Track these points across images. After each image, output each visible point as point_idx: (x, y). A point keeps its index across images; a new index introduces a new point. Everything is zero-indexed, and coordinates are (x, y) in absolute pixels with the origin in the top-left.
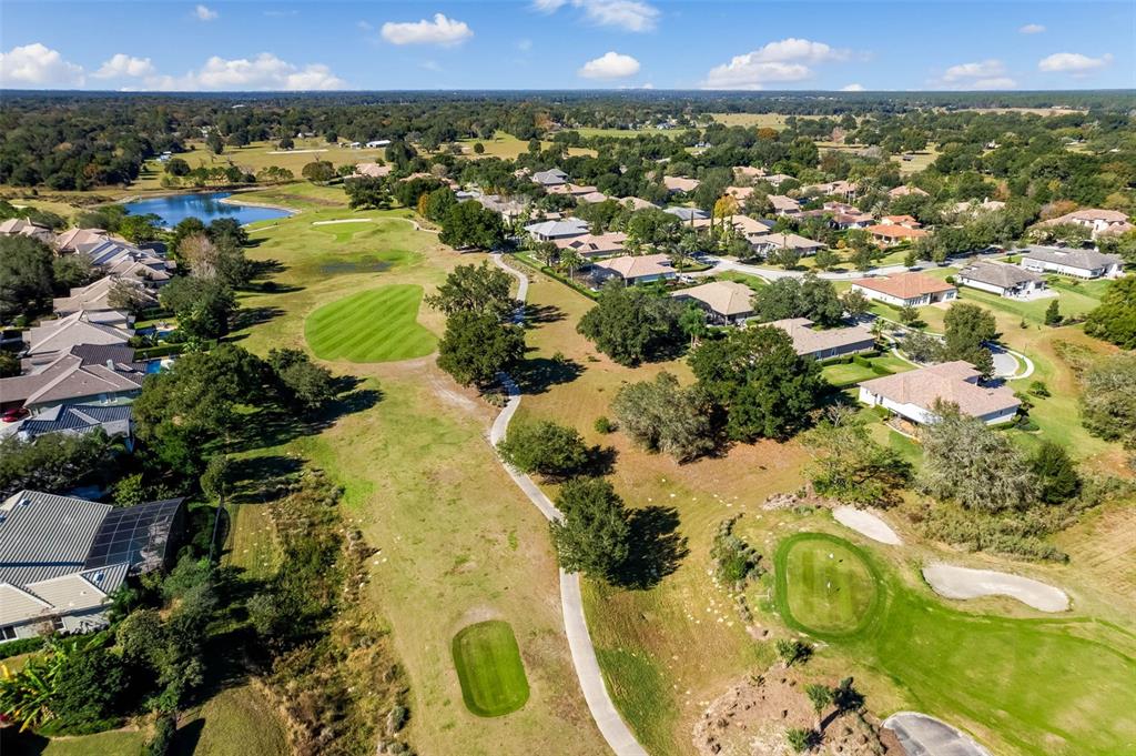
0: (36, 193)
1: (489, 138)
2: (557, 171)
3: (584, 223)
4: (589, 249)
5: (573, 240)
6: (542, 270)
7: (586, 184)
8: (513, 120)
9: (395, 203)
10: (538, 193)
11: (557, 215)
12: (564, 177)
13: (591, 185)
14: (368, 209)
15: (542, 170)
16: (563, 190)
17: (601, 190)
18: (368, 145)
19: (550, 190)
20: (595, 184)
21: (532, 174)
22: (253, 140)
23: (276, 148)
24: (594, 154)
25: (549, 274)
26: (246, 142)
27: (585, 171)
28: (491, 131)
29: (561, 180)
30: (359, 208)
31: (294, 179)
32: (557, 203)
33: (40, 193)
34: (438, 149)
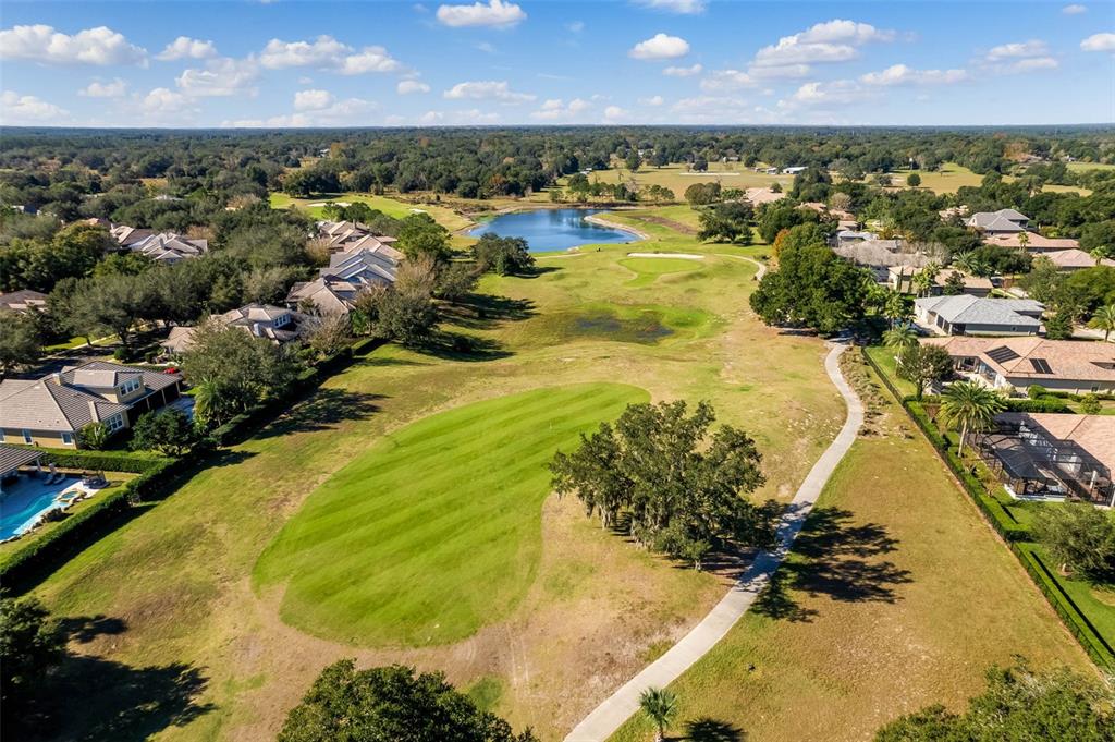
0: (438, 198)
1: (932, 170)
2: (1015, 213)
3: (1034, 305)
4: (1027, 369)
5: (997, 344)
6: (905, 402)
7: (1060, 236)
8: (973, 150)
9: (757, 238)
10: (965, 243)
11: (985, 283)
12: (1022, 222)
13: (1068, 236)
14: (720, 242)
15: (989, 209)
16: (1014, 241)
17: (1086, 247)
18: (785, 171)
19: (991, 240)
20: (1077, 236)
21: (969, 216)
22: (672, 161)
23: (689, 169)
24: (1085, 193)
25: (915, 418)
26: (666, 163)
27: (1062, 216)
28: (939, 161)
29: (1017, 226)
30: (708, 240)
31: (676, 200)
32: (994, 262)
33: (442, 199)
34: (863, 179)
